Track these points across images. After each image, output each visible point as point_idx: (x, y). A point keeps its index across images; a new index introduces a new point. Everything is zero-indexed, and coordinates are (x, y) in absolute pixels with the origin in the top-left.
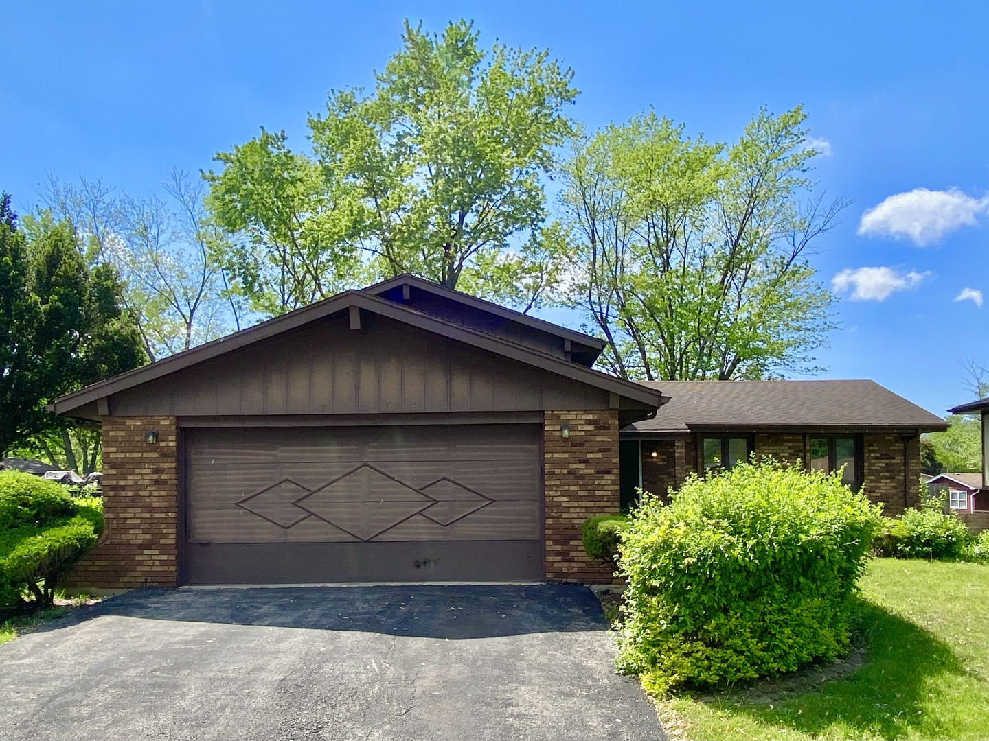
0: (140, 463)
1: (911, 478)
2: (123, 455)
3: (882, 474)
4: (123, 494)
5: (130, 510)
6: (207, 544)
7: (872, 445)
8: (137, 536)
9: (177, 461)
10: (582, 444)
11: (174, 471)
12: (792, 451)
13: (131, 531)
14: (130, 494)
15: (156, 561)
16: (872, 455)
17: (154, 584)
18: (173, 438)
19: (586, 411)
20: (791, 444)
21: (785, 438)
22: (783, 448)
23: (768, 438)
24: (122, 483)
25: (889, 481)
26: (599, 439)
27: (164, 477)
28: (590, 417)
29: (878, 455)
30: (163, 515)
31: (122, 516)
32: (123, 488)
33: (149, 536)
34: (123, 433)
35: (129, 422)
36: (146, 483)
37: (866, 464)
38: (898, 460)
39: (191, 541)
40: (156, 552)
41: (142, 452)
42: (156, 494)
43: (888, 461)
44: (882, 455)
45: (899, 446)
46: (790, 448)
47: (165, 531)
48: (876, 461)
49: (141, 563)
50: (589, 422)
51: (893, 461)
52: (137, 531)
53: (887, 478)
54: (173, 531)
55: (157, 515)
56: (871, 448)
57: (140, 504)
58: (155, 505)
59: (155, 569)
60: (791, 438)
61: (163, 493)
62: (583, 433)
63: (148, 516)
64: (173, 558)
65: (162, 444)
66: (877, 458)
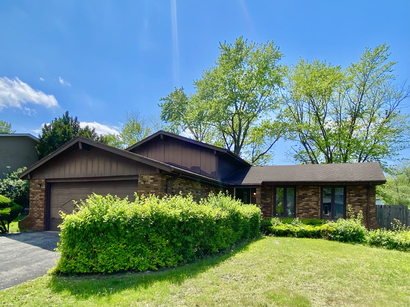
0: (37, 193)
1: (371, 205)
2: (34, 191)
3: (356, 204)
4: (34, 202)
5: (35, 207)
6: (54, 219)
7: (351, 190)
8: (36, 215)
9: (45, 192)
10: (149, 187)
11: (44, 195)
12: (313, 193)
13: (35, 213)
14: (35, 202)
15: (40, 222)
16: (351, 195)
17: (39, 230)
18: (44, 186)
19: (151, 175)
20: (313, 190)
21: (310, 187)
22: (309, 191)
23: (303, 187)
24: (34, 199)
25: (359, 207)
26: (154, 185)
27: (42, 197)
28: (152, 177)
29: (354, 195)
30: (41, 209)
31: (33, 209)
32: (34, 201)
33: (38, 215)
34: (34, 184)
35: (36, 181)
36: (38, 199)
37: (347, 199)
38: (364, 197)
39: (51, 217)
40: (40, 220)
41: (38, 190)
42: (40, 202)
43: (359, 198)
44: (356, 195)
45: (365, 191)
46: (312, 191)
47: (42, 214)
48: (354, 197)
49: (37, 223)
50: (152, 179)
51: (362, 198)
52: (37, 214)
53: (358, 205)
54: (43, 214)
55: (40, 209)
56: (351, 192)
57: (37, 205)
58: (40, 206)
59: (39, 225)
60: (313, 187)
61: (42, 202)
62: (150, 183)
63: (38, 209)
64: (43, 222)
65: (42, 187)
66: (353, 196)
